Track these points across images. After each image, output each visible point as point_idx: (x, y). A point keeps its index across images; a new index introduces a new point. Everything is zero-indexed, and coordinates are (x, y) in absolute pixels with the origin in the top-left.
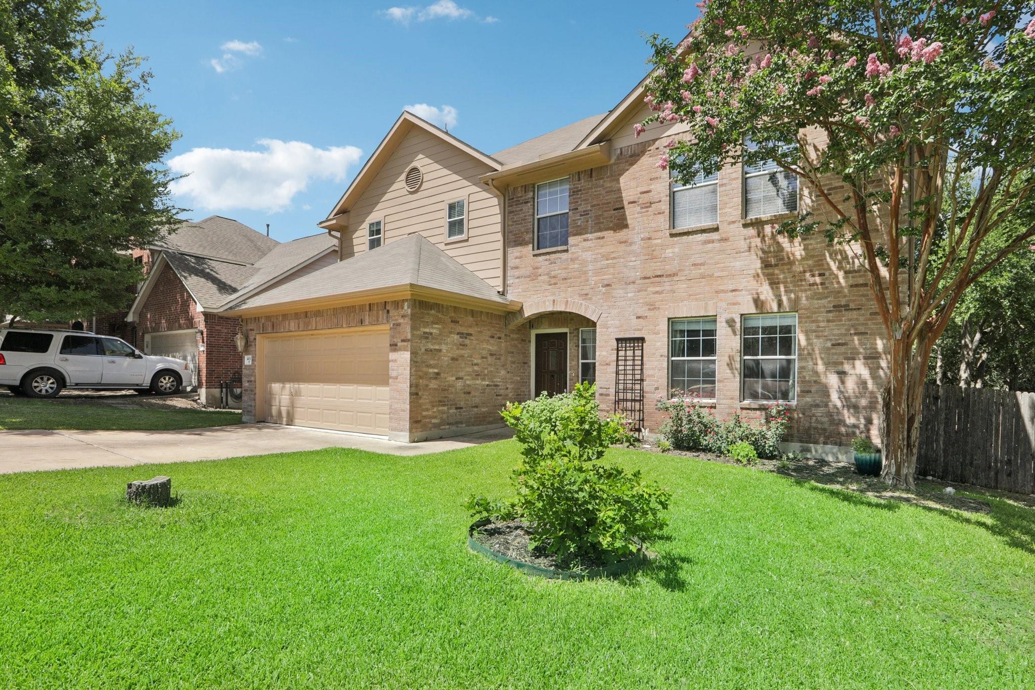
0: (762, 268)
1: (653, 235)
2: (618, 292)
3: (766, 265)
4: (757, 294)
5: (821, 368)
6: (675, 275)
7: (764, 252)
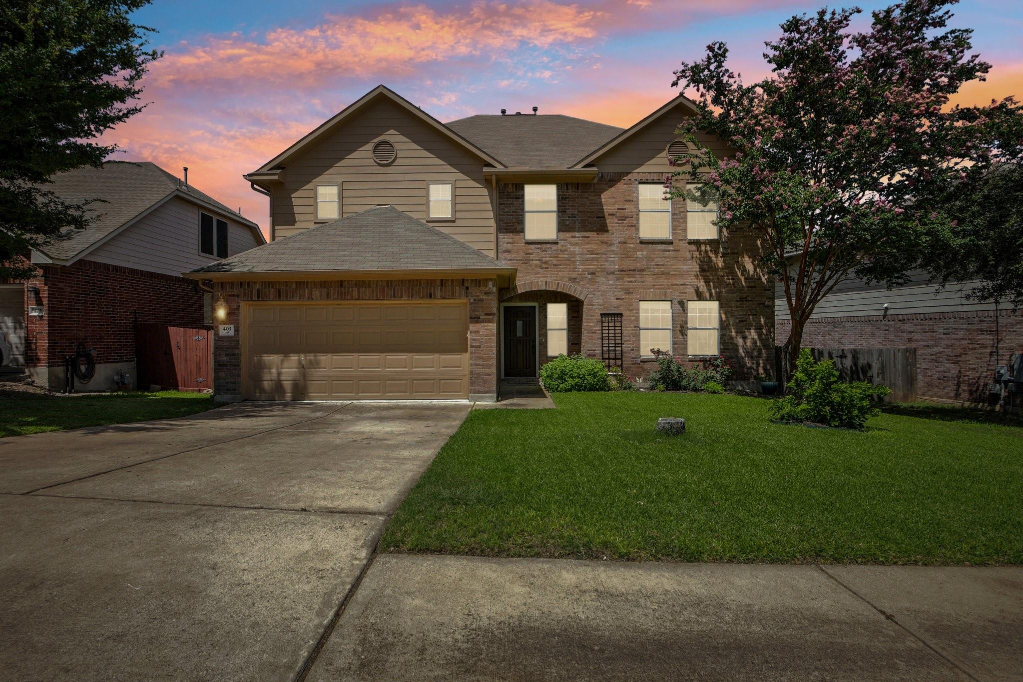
0: (700, 272)
1: (628, 241)
2: (602, 280)
3: (702, 270)
4: (698, 288)
5: (733, 334)
6: (643, 270)
7: (701, 261)
